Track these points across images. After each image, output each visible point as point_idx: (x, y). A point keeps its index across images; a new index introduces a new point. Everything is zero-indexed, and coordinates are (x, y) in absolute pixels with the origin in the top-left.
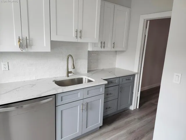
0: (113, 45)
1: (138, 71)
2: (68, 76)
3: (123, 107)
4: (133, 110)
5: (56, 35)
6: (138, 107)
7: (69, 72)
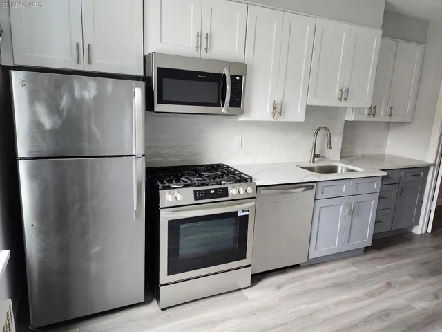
0: (388, 111)
1: (436, 162)
2: (314, 162)
3: (401, 225)
4: (420, 233)
5: (315, 96)
6: (429, 231)
7: (316, 156)
